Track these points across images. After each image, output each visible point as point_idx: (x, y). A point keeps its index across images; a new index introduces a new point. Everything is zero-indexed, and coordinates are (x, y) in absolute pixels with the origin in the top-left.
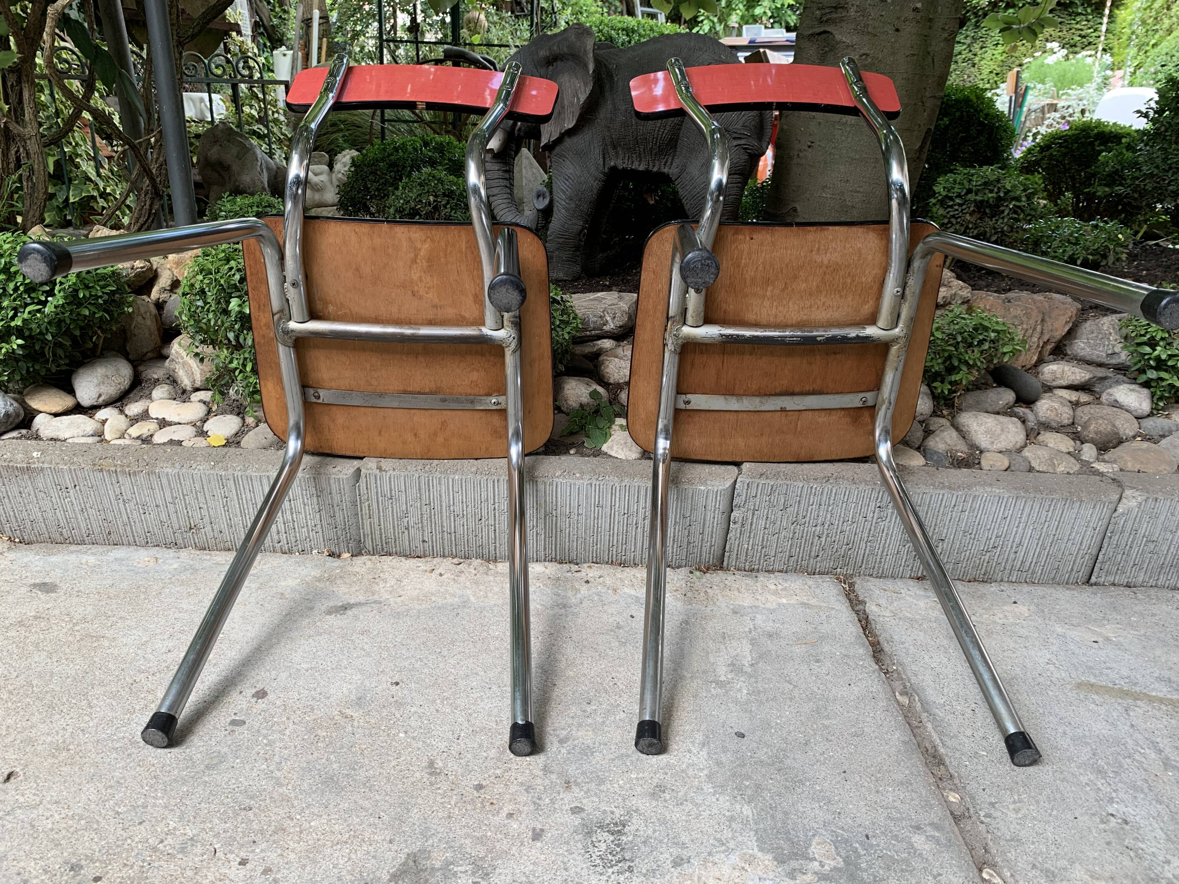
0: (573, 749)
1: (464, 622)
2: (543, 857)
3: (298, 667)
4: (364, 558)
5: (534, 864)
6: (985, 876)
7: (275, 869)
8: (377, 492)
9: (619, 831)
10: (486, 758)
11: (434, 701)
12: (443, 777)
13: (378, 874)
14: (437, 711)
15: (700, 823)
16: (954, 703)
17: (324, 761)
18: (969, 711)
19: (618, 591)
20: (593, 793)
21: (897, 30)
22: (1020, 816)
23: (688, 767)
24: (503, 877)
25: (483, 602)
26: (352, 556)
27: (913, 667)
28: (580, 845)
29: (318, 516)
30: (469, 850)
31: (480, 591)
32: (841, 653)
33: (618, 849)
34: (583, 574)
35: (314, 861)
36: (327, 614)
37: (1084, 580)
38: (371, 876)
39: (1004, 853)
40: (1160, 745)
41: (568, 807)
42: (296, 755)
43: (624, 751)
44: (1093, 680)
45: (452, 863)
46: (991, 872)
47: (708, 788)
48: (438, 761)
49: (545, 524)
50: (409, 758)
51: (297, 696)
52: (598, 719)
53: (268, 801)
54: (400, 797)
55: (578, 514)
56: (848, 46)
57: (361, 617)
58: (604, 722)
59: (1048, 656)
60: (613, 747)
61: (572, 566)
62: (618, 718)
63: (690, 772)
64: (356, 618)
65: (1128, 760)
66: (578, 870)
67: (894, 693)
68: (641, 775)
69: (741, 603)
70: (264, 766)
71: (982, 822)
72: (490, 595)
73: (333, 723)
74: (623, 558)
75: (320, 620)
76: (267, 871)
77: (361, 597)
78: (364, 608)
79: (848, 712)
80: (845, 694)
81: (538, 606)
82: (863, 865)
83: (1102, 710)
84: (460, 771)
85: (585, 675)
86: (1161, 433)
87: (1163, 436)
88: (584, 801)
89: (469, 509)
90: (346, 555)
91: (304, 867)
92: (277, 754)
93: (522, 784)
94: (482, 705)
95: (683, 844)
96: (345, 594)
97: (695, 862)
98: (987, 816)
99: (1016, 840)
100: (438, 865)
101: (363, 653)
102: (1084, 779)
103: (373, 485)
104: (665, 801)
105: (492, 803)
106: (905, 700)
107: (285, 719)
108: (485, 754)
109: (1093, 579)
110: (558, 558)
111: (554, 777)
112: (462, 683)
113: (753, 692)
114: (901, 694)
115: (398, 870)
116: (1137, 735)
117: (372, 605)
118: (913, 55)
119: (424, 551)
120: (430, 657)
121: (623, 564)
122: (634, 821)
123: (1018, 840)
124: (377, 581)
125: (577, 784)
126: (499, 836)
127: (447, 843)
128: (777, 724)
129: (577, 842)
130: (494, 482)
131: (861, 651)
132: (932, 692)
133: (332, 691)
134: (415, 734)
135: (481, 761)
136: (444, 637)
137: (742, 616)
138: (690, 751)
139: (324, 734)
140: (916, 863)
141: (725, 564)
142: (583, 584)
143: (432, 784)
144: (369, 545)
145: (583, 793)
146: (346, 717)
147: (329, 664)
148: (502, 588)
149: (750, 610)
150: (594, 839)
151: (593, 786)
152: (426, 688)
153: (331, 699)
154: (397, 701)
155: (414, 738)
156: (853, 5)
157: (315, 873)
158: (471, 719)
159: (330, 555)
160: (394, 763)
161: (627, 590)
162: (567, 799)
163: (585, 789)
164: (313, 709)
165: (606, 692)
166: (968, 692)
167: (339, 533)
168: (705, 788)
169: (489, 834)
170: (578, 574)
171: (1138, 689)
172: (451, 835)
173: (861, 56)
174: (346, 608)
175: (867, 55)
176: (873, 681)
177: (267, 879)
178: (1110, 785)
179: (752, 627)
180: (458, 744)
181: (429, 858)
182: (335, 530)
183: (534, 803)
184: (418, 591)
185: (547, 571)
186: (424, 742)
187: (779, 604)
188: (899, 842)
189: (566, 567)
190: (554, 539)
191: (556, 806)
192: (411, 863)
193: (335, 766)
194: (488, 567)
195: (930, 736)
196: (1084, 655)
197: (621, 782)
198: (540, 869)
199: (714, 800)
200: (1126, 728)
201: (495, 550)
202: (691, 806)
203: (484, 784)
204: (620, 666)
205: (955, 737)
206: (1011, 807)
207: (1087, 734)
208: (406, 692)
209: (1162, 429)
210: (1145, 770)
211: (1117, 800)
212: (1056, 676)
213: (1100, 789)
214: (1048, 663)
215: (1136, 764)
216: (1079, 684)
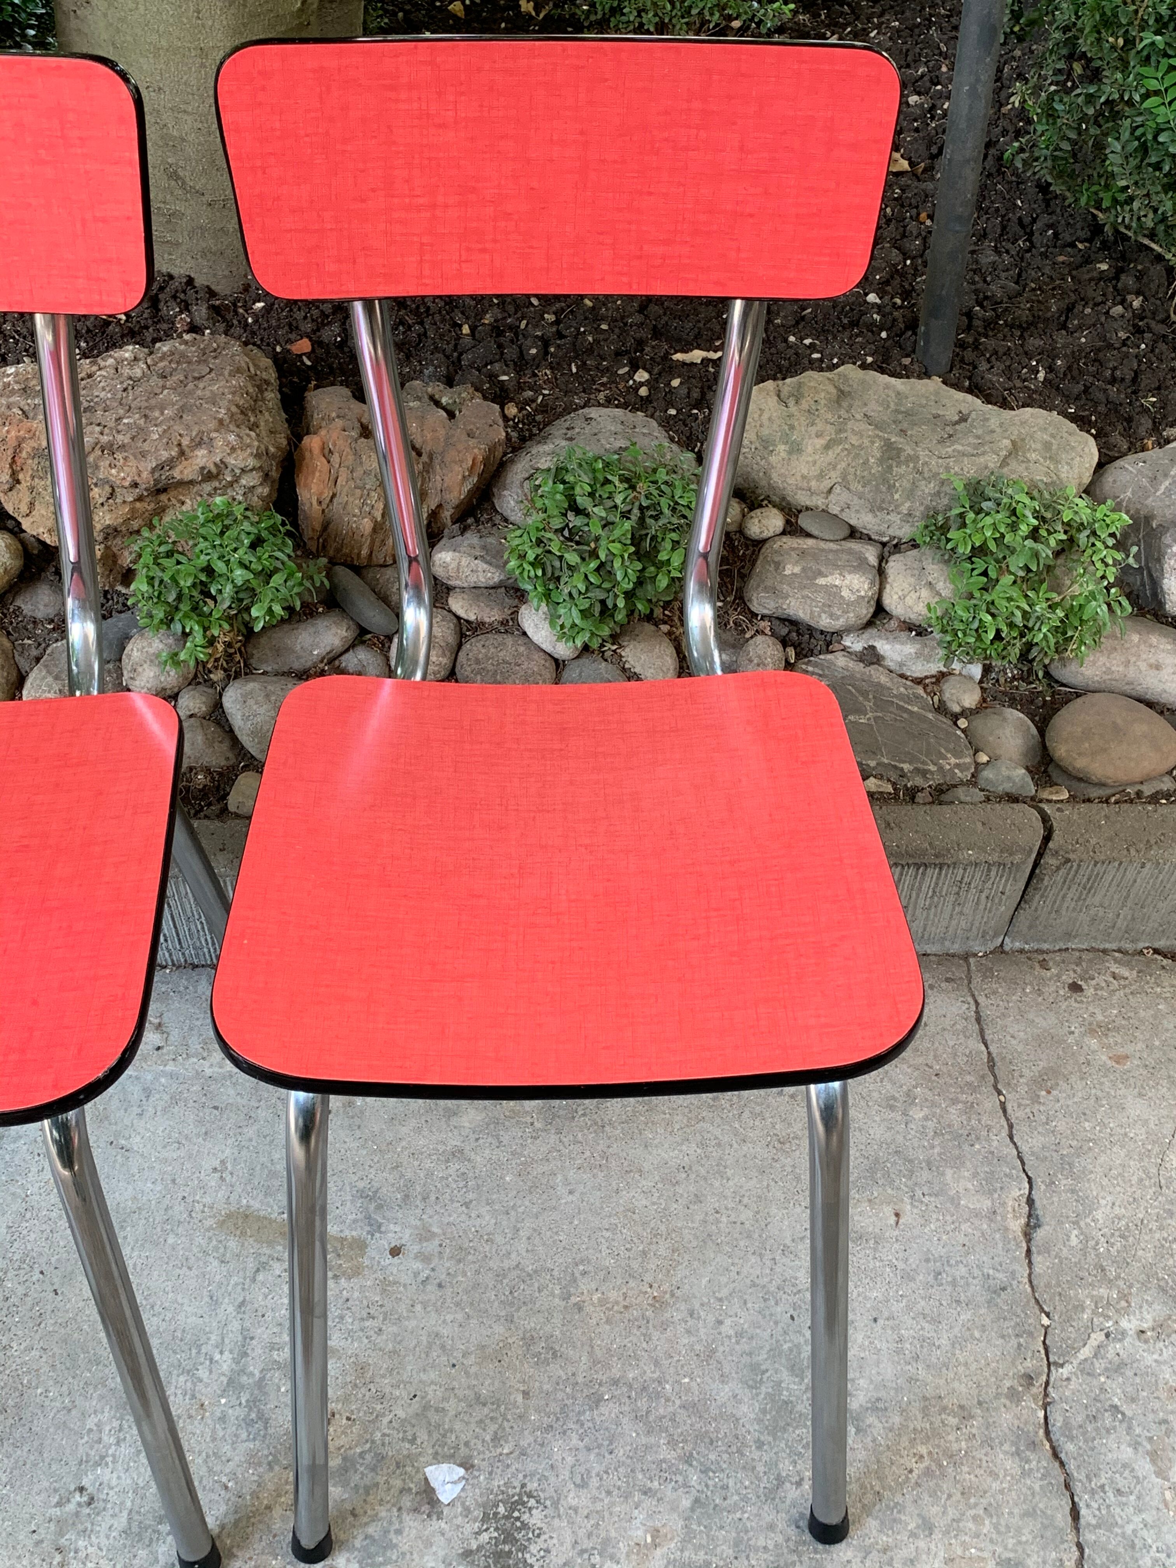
40: (253, 1342)
59: (227, 1152)
83: (220, 1273)
200: (230, 1309)
210: (193, 1397)
211: (109, 1459)
212: (208, 1200)
213: (100, 1441)
214: (215, 1170)
215: (189, 1384)
216: (229, 1216)
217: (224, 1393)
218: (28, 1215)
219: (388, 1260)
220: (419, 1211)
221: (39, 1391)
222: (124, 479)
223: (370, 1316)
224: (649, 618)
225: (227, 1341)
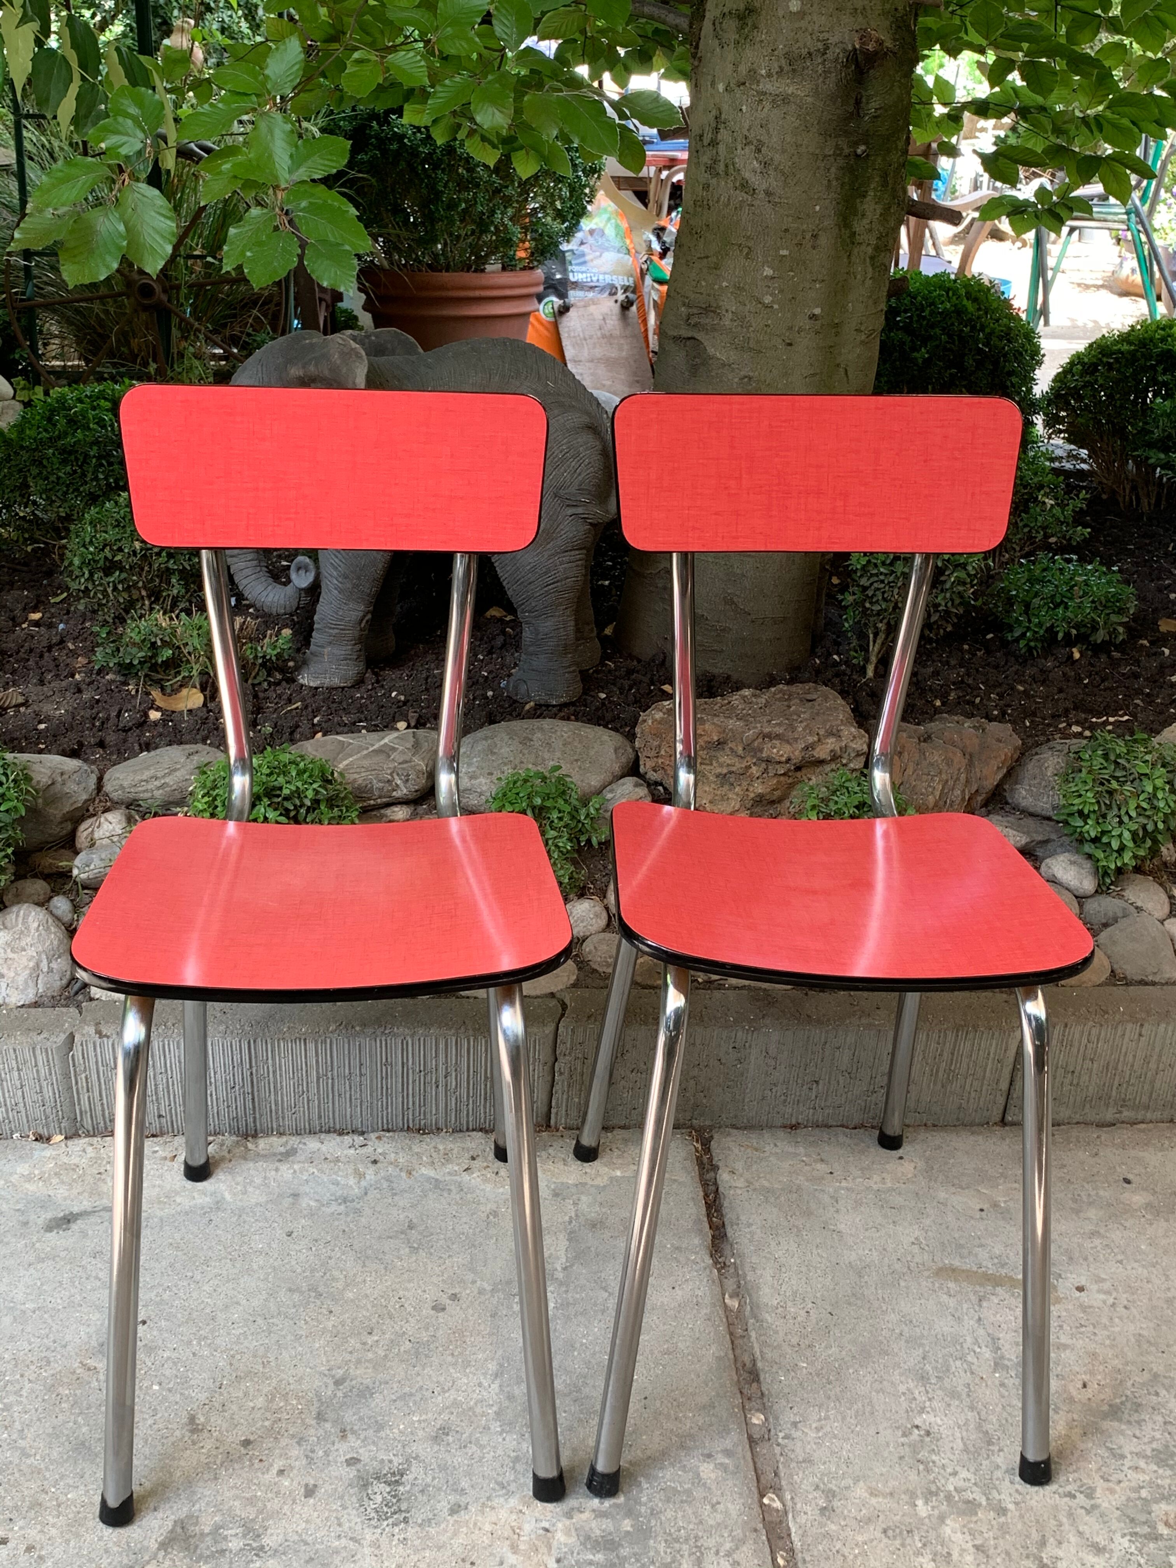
0: (351, 1391)
1: (219, 1232)
2: (316, 1514)
3: (23, 1307)
4: (84, 1141)
5: (307, 1522)
6: (766, 1501)
7: (38, 1547)
8: (97, 1062)
9: (396, 1481)
10: (253, 1408)
11: (190, 1343)
12: (206, 1434)
13: (146, 1543)
14: (194, 1354)
15: (482, 1466)
16: (789, 1304)
17: (71, 1424)
18: (803, 1313)
19: (414, 1173)
20: (370, 1441)
21: (790, 344)
22: (820, 1434)
23: (476, 1404)
24: (275, 1537)
25: (241, 1200)
26: (66, 1138)
27: (754, 1259)
28: (354, 1499)
29: (20, 1093)
30: (238, 1512)
31: (237, 1184)
32: (672, 1245)
33: (394, 1501)
34: (369, 1150)
35: (78, 1535)
36: (46, 1231)
37: (998, 1118)
38: (139, 1546)
39: (791, 1476)
40: (1001, 1341)
41: (343, 1459)
42: (39, 1420)
43: (407, 1390)
44: (957, 1263)
45: (221, 1527)
46: (774, 1496)
47: (496, 1427)
48: (200, 1416)
49: (318, 1088)
50: (166, 1415)
51: (27, 1347)
52: (380, 1352)
53: (17, 1475)
54: (160, 1460)
55: (361, 1075)
56: (724, 365)
57: (90, 1233)
58: (386, 1356)
59: (917, 1233)
60: (395, 1386)
61: (356, 1137)
62: (402, 1349)
63: (478, 1410)
64: (84, 1234)
65: (958, 1363)
66: (353, 1524)
67: (724, 1295)
68: (424, 1417)
69: (565, 1180)
70: (5, 1435)
71: (778, 1445)
72: (250, 1189)
73: (75, 1377)
74: (423, 1122)
75: (39, 1240)
76: (29, 1549)
77: (85, 1203)
78: (93, 1219)
79: (664, 1324)
80: (665, 1301)
81: (312, 1203)
82: (644, 1499)
83: (952, 1302)
84: (225, 1426)
85: (367, 1296)
86: (1104, 921)
87: (1106, 925)
88: (361, 1451)
89: (218, 1076)
90: (58, 1138)
91: (68, 1542)
92: (17, 1419)
93: (293, 1436)
94: (246, 1343)
95: (462, 1490)
96: (65, 1199)
97: (472, 1509)
98: (786, 1437)
99: (808, 1461)
100: (207, 1530)
101: (98, 1283)
102: (902, 1388)
103: (92, 1053)
104: (448, 1444)
105: (261, 1460)
106: (734, 1304)
107: (18, 1377)
108: (251, 1404)
109: (1009, 1118)
110: (338, 1127)
111: (328, 1425)
112: (221, 1316)
113: (562, 1305)
114: (731, 1297)
115: (166, 1537)
116: (981, 1332)
117: (101, 1213)
118: (813, 375)
119: (161, 1128)
120: (180, 1283)
121: (422, 1131)
122: (413, 1469)
123: (810, 1461)
124: (103, 1177)
125: (353, 1432)
126: (270, 1495)
127: (215, 1506)
128: (582, 1344)
129: (351, 1496)
130: (249, 1043)
131: (697, 1241)
132: (767, 1290)
133: (68, 1338)
134: (171, 1386)
135: (247, 1413)
136: (196, 1255)
137: (564, 1199)
138: (480, 1385)
139: (67, 1392)
140: (698, 1493)
141: (552, 1122)
142: (370, 1165)
143: (194, 1443)
144: (88, 1123)
145: (359, 1442)
146: (89, 1369)
147: (59, 1301)
148: (265, 1178)
149: (574, 1190)
150: (370, 1492)
151: (371, 1432)
152: (179, 1326)
153: (69, 1348)
154: (146, 1345)
155: (170, 1390)
156: (727, 311)
157: (80, 1548)
158: (234, 1362)
159: (36, 1140)
160: (150, 1422)
161: (424, 1171)
162: (342, 1450)
163: (362, 1437)
164: (48, 1362)
165: (391, 1317)
166: (809, 1289)
167: (49, 1111)
168: (492, 1427)
169: (259, 1494)
170: (365, 1149)
171: (1003, 1272)
172: (219, 1498)
173: (741, 379)
174: (69, 1221)
175: (750, 378)
176: (701, 1281)
177: (32, 1557)
178: (927, 1392)
179: (573, 1215)
180: (221, 1394)
181: (196, 1524)
182: (42, 1109)
183: (307, 1457)
184: (157, 1189)
185: (324, 1148)
186: (181, 1394)
187: (612, 1179)
188: (685, 1472)
189: (348, 1139)
190: (330, 1105)
191: (331, 1458)
192: (179, 1530)
193: (85, 1429)
194: (246, 1147)
195: (752, 1347)
196: (960, 1229)
197: (402, 1427)
198: (313, 1526)
199: (500, 1440)
200: (972, 1323)
201: (255, 1122)
202: (474, 1448)
203: (252, 1438)
204: (409, 1281)
205: (779, 1347)
206: (814, 1425)
207: (925, 1333)
208: (155, 1333)
209: (1105, 914)
210: (972, 1373)
211: (929, 1409)
212: (916, 1260)
213: (915, 1399)
214: (913, 1243)
215: (965, 1366)
216: (940, 1270)
217: (995, 1371)
218: (783, 1270)
219: (1078, 1294)
220: (1085, 1266)
221: (851, 1371)
222: (782, 756)
223: (1082, 1326)
224: (1138, 870)
225: (980, 1341)
